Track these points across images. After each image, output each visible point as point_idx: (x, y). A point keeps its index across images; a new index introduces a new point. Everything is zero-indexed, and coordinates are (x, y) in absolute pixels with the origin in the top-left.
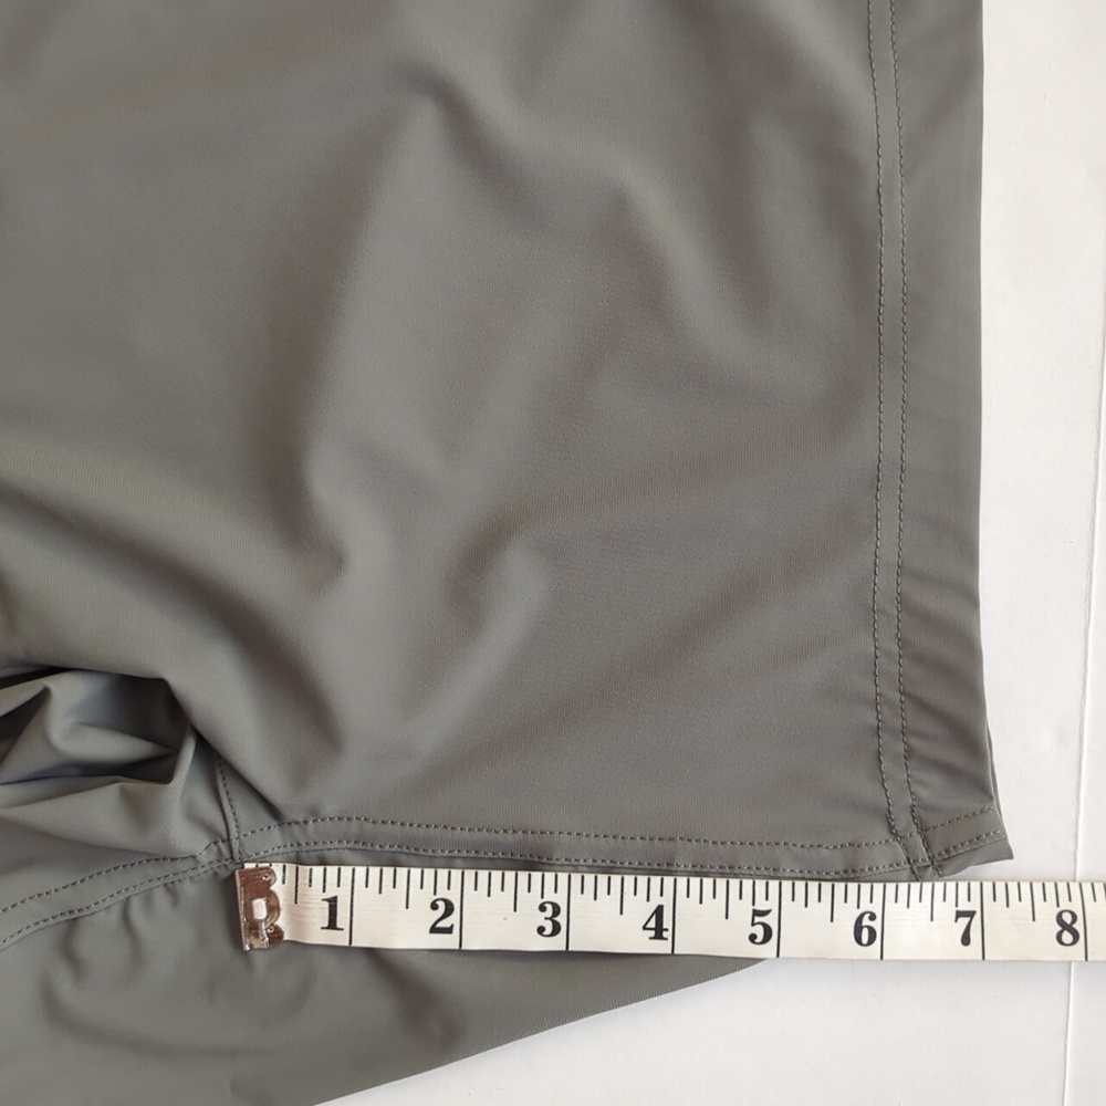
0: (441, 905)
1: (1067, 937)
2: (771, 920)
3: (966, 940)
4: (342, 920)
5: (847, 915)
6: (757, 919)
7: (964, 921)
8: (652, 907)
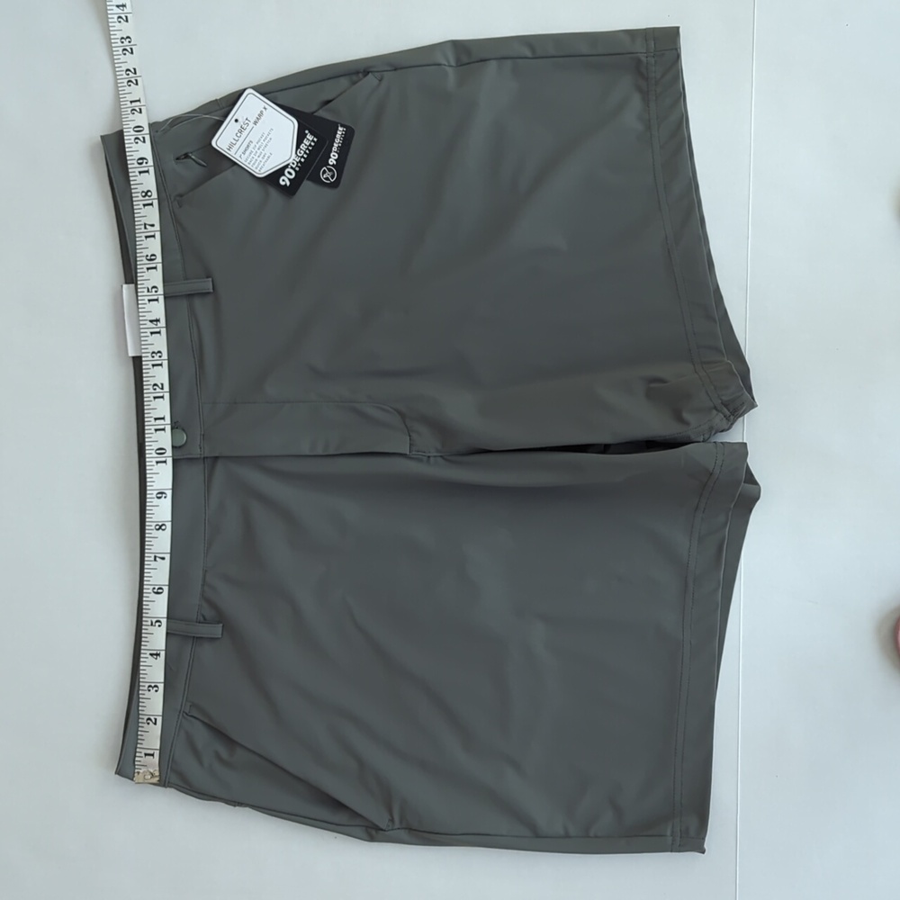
0: (148, 721)
1: (163, 527)
2: (154, 620)
3: (163, 559)
4: (151, 752)
5: (153, 596)
6: (154, 624)
7: (157, 559)
8: (150, 657)
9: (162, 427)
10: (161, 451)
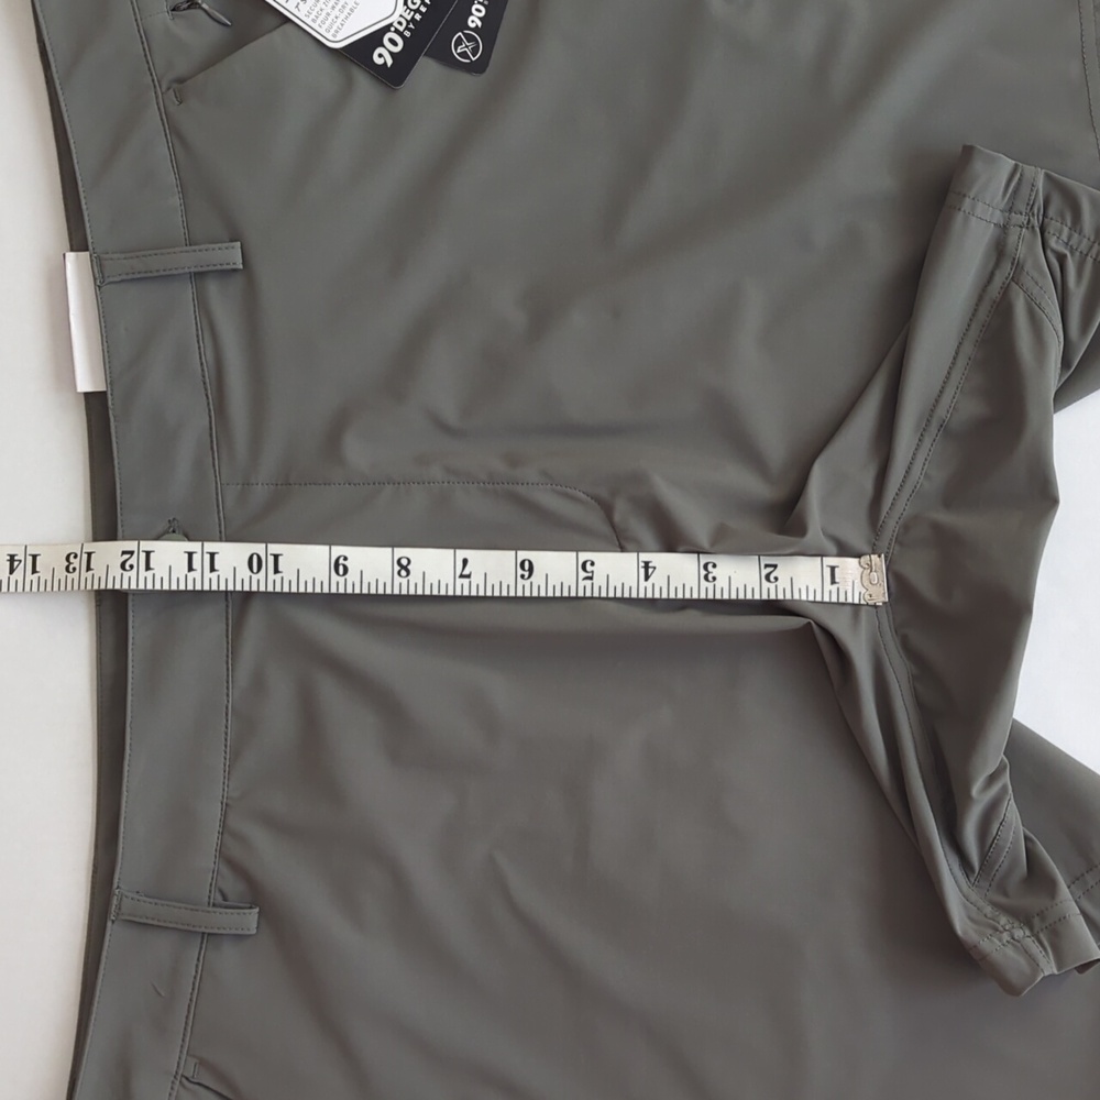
0: (772, 579)
1: (404, 562)
2: (582, 574)
3: (465, 562)
4: (827, 572)
5: (538, 578)
6: (590, 575)
7: (466, 572)
8: (651, 580)
9: (207, 557)
10: (255, 564)
